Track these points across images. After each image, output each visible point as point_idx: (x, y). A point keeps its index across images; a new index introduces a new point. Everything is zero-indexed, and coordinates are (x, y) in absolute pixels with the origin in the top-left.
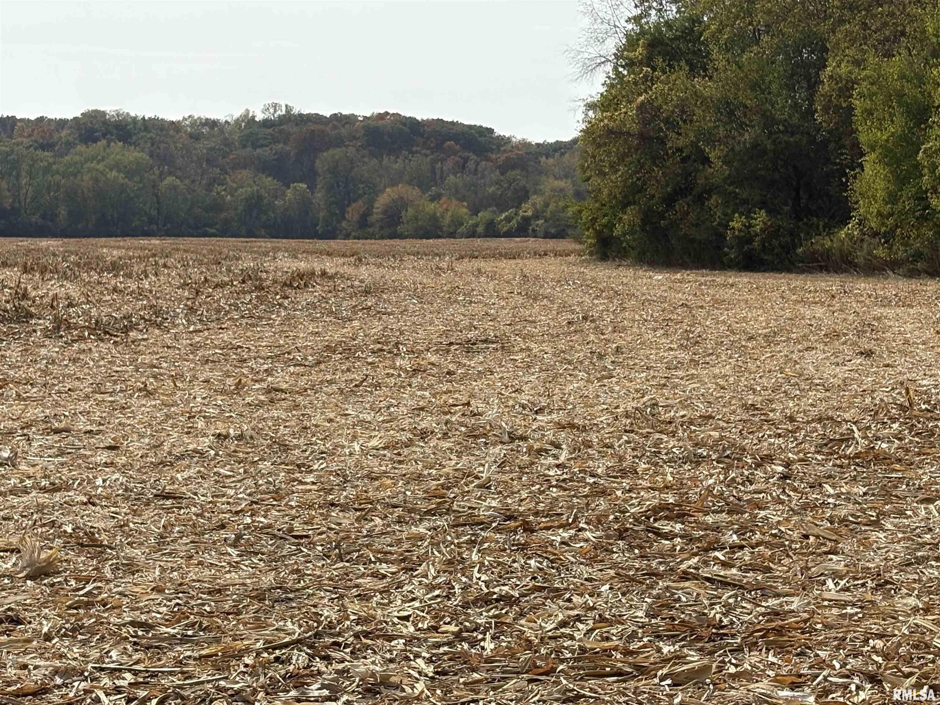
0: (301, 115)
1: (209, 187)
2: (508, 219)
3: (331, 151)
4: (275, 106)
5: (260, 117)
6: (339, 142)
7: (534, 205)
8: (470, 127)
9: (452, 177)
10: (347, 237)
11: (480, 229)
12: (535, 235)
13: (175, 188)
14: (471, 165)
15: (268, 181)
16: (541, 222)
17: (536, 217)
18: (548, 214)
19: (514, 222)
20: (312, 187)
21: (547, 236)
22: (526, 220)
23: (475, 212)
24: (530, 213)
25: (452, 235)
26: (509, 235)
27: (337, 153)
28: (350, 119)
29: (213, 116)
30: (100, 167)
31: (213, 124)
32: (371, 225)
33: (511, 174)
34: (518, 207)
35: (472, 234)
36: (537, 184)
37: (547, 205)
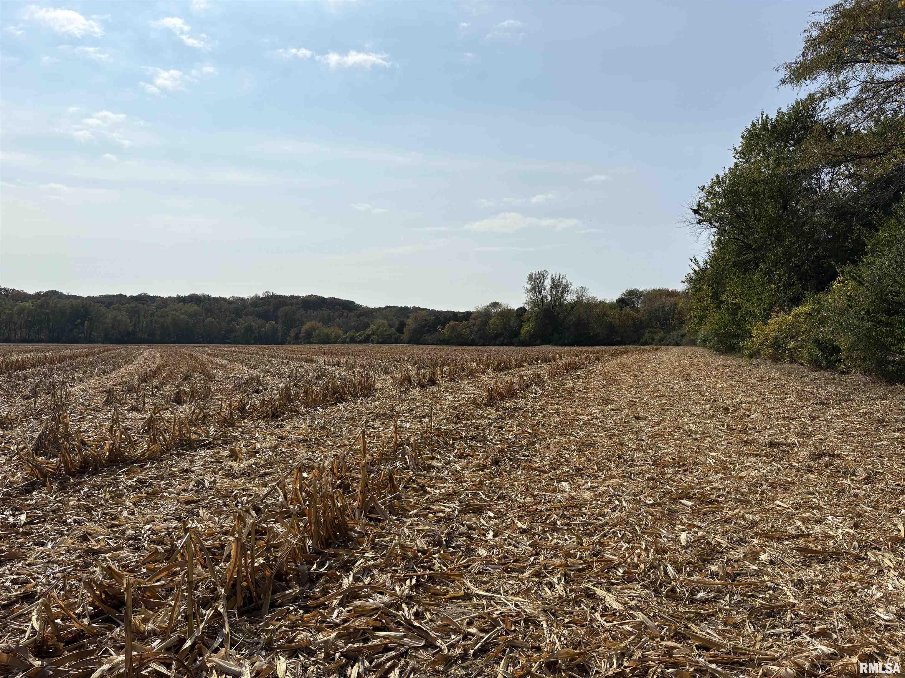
0: (277, 296)
1: (229, 323)
2: (360, 335)
3: (285, 308)
4: (268, 292)
5: (261, 296)
6: (292, 304)
7: (372, 329)
8: (345, 301)
9: (338, 320)
10: (289, 343)
11: (348, 340)
12: (372, 342)
13: (212, 323)
14: (345, 314)
15: (260, 321)
16: (375, 336)
17: (373, 334)
18: (379, 333)
19: (363, 336)
20: (277, 323)
21: (378, 343)
22: (369, 336)
23: (346, 332)
24: (370, 333)
25: (335, 342)
26: (360, 342)
27: (287, 308)
28: (298, 297)
29: (242, 296)
30: (177, 314)
31: (242, 299)
32: (301, 339)
33: (361, 318)
34: (365, 330)
35: (344, 342)
36: (372, 321)
37: (378, 329)
